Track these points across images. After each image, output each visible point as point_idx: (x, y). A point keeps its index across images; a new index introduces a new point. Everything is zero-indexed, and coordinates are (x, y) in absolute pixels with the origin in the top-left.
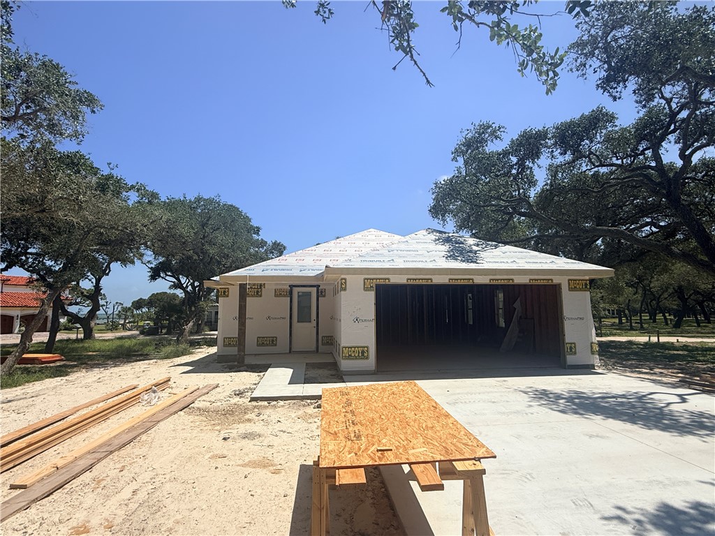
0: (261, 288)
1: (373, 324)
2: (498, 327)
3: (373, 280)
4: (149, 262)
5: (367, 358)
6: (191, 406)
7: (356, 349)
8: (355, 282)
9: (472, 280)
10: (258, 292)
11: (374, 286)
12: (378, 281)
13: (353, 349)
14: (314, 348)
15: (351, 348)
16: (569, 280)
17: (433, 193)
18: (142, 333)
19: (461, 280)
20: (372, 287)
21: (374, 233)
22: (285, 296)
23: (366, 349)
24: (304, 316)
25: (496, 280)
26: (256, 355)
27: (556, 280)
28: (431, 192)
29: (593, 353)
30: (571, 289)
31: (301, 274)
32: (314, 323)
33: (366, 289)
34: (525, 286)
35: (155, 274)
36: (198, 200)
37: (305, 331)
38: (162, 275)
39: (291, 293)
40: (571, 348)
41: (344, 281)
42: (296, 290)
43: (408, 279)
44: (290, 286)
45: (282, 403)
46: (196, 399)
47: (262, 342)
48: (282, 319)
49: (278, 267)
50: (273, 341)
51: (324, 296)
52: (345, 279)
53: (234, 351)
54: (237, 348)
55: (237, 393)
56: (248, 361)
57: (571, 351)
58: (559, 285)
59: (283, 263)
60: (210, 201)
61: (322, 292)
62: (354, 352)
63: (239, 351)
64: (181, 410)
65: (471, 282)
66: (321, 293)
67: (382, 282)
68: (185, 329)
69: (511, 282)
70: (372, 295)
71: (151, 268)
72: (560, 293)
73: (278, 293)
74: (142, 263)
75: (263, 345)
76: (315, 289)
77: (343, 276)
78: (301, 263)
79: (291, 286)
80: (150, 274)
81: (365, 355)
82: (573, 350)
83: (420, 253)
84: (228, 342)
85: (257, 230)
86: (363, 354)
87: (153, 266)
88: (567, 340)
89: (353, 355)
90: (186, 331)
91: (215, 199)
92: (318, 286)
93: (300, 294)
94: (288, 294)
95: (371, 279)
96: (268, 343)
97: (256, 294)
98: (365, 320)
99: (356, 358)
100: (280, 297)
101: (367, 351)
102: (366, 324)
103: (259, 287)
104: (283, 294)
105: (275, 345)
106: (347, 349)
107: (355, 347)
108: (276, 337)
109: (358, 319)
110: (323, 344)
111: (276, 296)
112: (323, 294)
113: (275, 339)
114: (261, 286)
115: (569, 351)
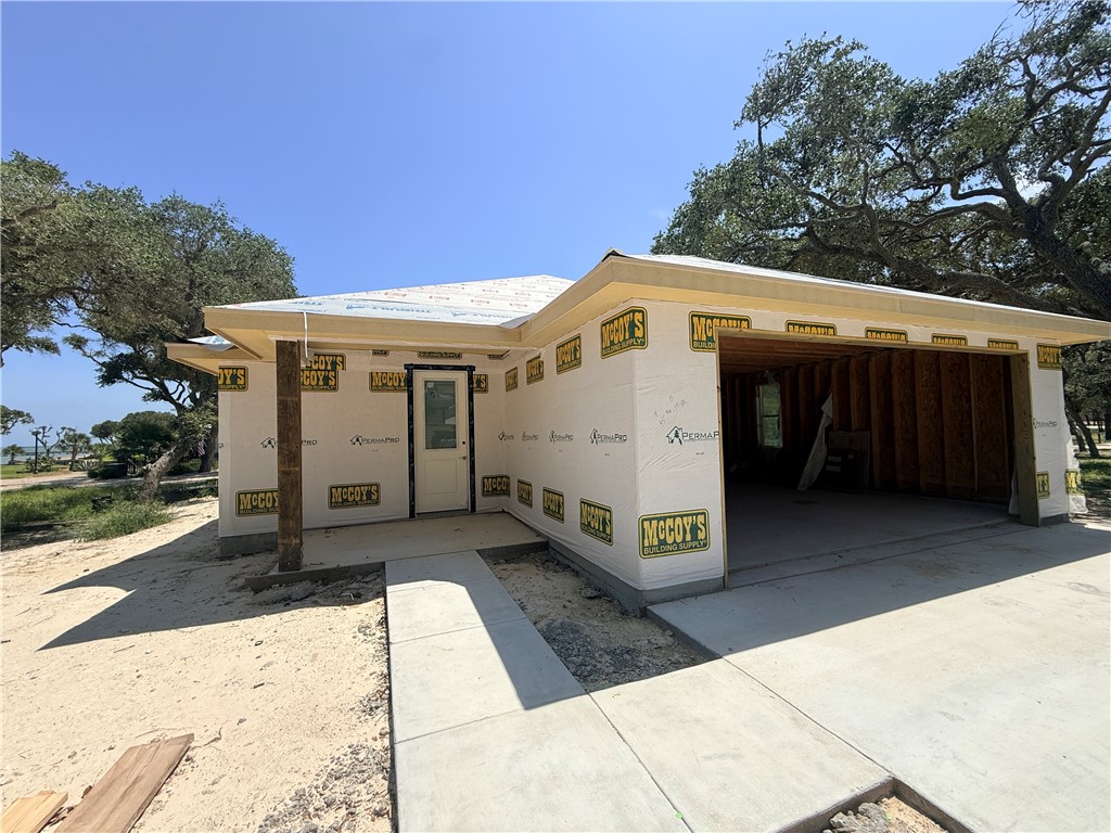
0: (334, 369)
2: (762, 445)
3: (712, 318)
4: (98, 353)
5: (705, 545)
7: (678, 520)
9: (905, 334)
10: (326, 379)
11: (716, 338)
12: (724, 322)
13: (669, 522)
14: (463, 501)
15: (664, 519)
16: (1038, 346)
18: (92, 475)
19: (888, 330)
20: (710, 339)
22: (395, 389)
23: (701, 518)
24: (441, 438)
25: (941, 338)
26: (327, 528)
30: (1043, 364)
32: (464, 450)
33: (697, 345)
35: (111, 373)
36: (173, 205)
37: (444, 473)
38: (125, 375)
39: (409, 381)
40: (1043, 484)
41: (639, 316)
42: (420, 377)
43: (788, 324)
44: (406, 366)
47: (341, 497)
48: (389, 444)
50: (370, 495)
51: (485, 390)
52: (641, 311)
53: (269, 523)
54: (276, 517)
57: (1044, 489)
61: (479, 381)
62: (671, 530)
63: (284, 533)
65: (903, 341)
67: (731, 328)
68: (147, 470)
69: (962, 346)
71: (103, 364)
72: (1026, 371)
73: (379, 383)
74: (85, 354)
75: (345, 503)
76: (461, 378)
79: (410, 368)
80: (99, 374)
81: (701, 535)
82: (1046, 487)
84: (247, 504)
86: (695, 538)
87: (107, 360)
88: (1039, 469)
89: (670, 540)
90: (150, 474)
91: (214, 210)
92: (472, 369)
93: (430, 386)
94: (402, 384)
95: (707, 317)
96: (358, 499)
97: (321, 383)
98: (697, 435)
99: (678, 548)
100: (383, 390)
101: (704, 525)
102: (700, 445)
103: (329, 368)
104: (390, 384)
105: (377, 502)
106: (654, 523)
107: (674, 517)
108: (377, 485)
109: (680, 435)
110: (486, 494)
111: (373, 388)
112: (483, 385)
113: (374, 488)
114: (334, 364)
115: (1041, 489)
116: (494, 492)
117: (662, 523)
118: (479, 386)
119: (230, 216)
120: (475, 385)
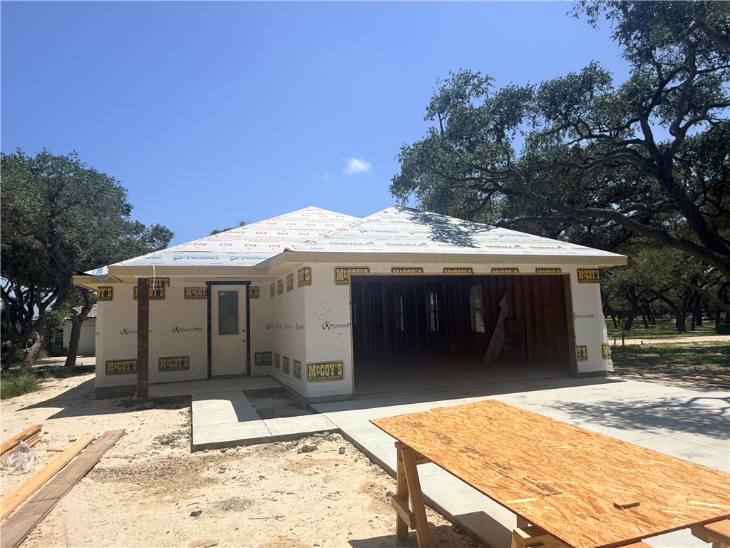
0: (163, 286)
1: (349, 331)
2: (475, 332)
3: (347, 269)
5: (342, 378)
6: (97, 466)
7: (327, 365)
8: (323, 273)
9: (471, 269)
10: (158, 292)
11: (349, 279)
12: (354, 271)
13: (322, 366)
14: (243, 369)
15: (320, 365)
16: (578, 269)
17: (400, 161)
19: (458, 269)
20: (346, 279)
21: (315, 212)
22: (200, 297)
23: (340, 365)
24: (228, 327)
25: (499, 269)
26: (157, 384)
27: (565, 269)
28: (398, 159)
29: (604, 357)
30: (580, 281)
31: (233, 264)
32: (243, 335)
33: (338, 282)
34: (530, 278)
36: (43, 158)
37: (230, 349)
39: (209, 292)
40: (582, 352)
41: (307, 271)
42: (216, 289)
43: (393, 269)
44: (207, 283)
45: (243, 450)
46: (101, 456)
47: (168, 364)
48: (196, 331)
49: (195, 255)
50: (183, 363)
51: (257, 297)
52: (309, 269)
55: (165, 440)
56: (153, 392)
57: (582, 356)
58: (568, 276)
59: (202, 248)
60: (62, 162)
61: (253, 291)
62: (323, 370)
63: (140, 378)
64: (85, 476)
65: (469, 273)
66: (252, 293)
67: (359, 273)
68: (27, 353)
69: (515, 273)
70: (346, 291)
72: (569, 285)
73: (190, 294)
75: (168, 368)
76: (242, 289)
77: (306, 265)
78: (228, 249)
79: (210, 284)
81: (340, 373)
82: (584, 354)
83: (401, 234)
84: (112, 367)
85: (127, 210)
86: (336, 373)
88: (579, 342)
89: (322, 374)
90: (28, 355)
91: (70, 158)
92: (248, 283)
93: (221, 294)
94: (204, 294)
95: (344, 269)
96: (176, 366)
97: (155, 295)
98: (338, 325)
99: (327, 378)
100: (192, 299)
101: (342, 368)
102: (340, 330)
103: (160, 285)
104: (196, 294)
105: (187, 368)
106: (314, 366)
107: (325, 364)
108: (188, 357)
109: (329, 325)
110: (257, 364)
111: (187, 297)
112: (256, 294)
113: (186, 359)
114: (163, 283)
115: (580, 355)
116: (263, 363)
117: (318, 366)
118: (253, 294)
119: (81, 162)
120: (251, 294)
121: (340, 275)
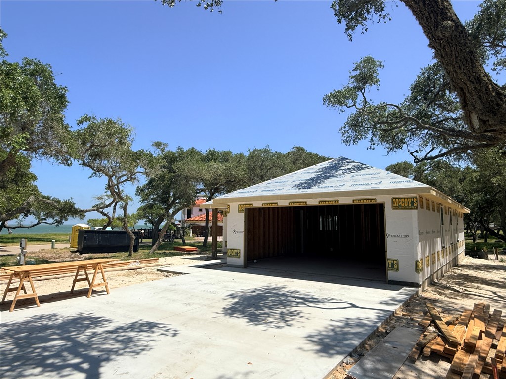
1: (242, 235)
8: (234, 207)
9: (306, 202)
11: (244, 210)
12: (246, 206)
16: (393, 199)
19: (298, 202)
20: (242, 210)
23: (239, 251)
25: (324, 202)
27: (379, 200)
29: (417, 271)
33: (239, 212)
40: (393, 265)
43: (263, 204)
57: (393, 267)
62: (233, 252)
65: (304, 205)
67: (248, 207)
69: (336, 204)
81: (239, 255)
82: (395, 266)
86: (237, 255)
88: (390, 256)
89: (232, 254)
95: (242, 205)
98: (239, 232)
99: (234, 256)
101: (240, 253)
102: (239, 234)
107: (233, 250)
109: (235, 231)
115: (390, 266)
121: (240, 208)
